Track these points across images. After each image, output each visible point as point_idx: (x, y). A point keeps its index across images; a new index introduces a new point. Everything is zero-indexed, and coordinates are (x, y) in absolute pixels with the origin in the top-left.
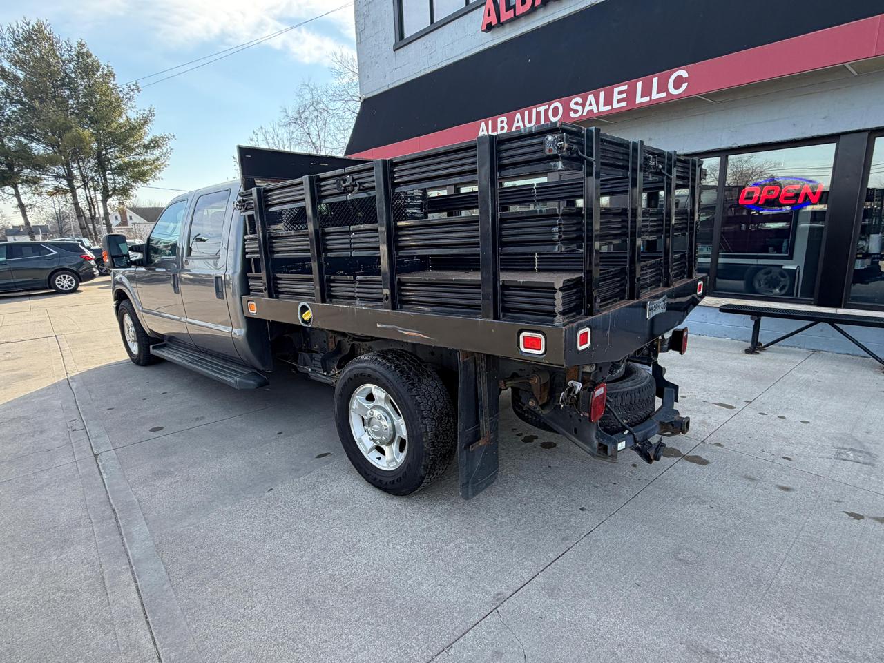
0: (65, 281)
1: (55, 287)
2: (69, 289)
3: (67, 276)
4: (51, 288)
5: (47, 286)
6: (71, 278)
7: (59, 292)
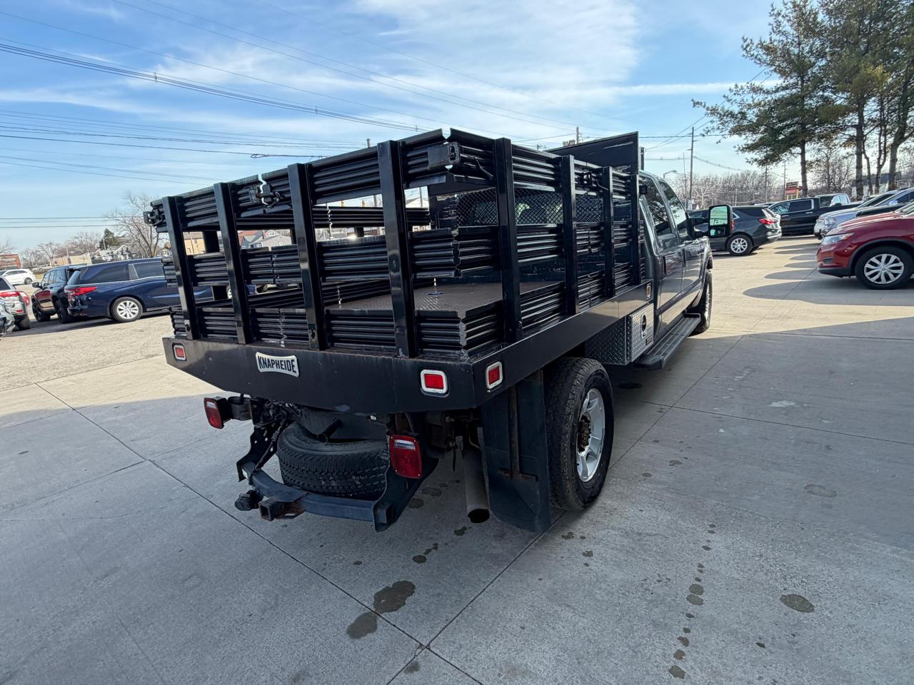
0: (738, 245)
1: (730, 250)
2: (741, 252)
3: (742, 239)
4: (725, 250)
5: (724, 248)
6: (745, 241)
7: (733, 255)
